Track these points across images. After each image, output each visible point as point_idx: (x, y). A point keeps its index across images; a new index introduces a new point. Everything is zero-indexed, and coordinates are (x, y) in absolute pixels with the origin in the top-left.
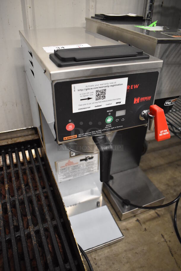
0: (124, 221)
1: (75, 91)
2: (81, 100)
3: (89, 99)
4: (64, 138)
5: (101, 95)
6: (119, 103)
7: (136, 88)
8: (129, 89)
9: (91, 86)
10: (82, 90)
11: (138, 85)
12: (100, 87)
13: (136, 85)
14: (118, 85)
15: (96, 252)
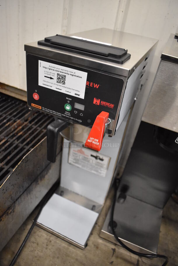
0: (102, 240)
1: (40, 66)
2: (45, 76)
3: (51, 78)
4: (32, 104)
5: (61, 79)
6: (78, 94)
7: (96, 87)
8: (88, 85)
9: (54, 68)
10: (46, 68)
11: (99, 85)
12: (61, 72)
13: (96, 85)
14: (77, 77)
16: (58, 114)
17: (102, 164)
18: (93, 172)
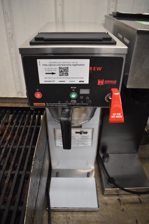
1: (40, 65)
2: (46, 73)
3: (53, 73)
4: (34, 104)
5: (64, 72)
6: (82, 81)
7: (99, 70)
8: (92, 70)
9: (54, 63)
10: (46, 65)
11: (101, 68)
12: (63, 65)
13: (99, 68)
14: (80, 65)
15: (72, 213)
16: (64, 105)
17: (87, 136)
18: (80, 145)
